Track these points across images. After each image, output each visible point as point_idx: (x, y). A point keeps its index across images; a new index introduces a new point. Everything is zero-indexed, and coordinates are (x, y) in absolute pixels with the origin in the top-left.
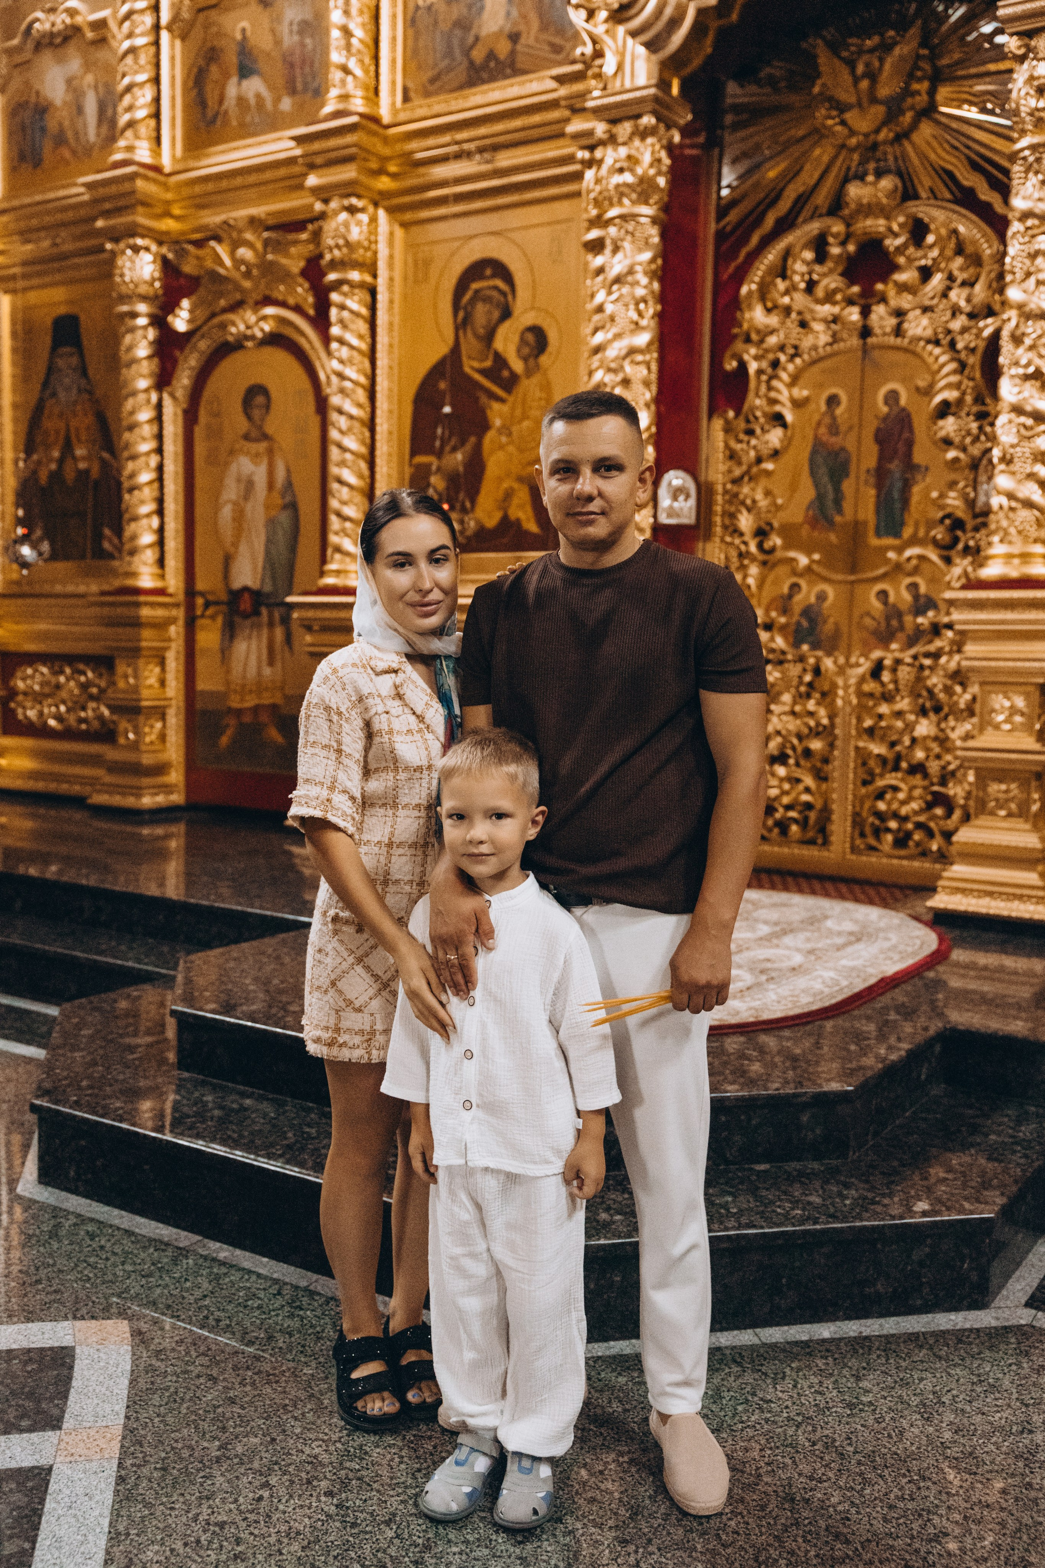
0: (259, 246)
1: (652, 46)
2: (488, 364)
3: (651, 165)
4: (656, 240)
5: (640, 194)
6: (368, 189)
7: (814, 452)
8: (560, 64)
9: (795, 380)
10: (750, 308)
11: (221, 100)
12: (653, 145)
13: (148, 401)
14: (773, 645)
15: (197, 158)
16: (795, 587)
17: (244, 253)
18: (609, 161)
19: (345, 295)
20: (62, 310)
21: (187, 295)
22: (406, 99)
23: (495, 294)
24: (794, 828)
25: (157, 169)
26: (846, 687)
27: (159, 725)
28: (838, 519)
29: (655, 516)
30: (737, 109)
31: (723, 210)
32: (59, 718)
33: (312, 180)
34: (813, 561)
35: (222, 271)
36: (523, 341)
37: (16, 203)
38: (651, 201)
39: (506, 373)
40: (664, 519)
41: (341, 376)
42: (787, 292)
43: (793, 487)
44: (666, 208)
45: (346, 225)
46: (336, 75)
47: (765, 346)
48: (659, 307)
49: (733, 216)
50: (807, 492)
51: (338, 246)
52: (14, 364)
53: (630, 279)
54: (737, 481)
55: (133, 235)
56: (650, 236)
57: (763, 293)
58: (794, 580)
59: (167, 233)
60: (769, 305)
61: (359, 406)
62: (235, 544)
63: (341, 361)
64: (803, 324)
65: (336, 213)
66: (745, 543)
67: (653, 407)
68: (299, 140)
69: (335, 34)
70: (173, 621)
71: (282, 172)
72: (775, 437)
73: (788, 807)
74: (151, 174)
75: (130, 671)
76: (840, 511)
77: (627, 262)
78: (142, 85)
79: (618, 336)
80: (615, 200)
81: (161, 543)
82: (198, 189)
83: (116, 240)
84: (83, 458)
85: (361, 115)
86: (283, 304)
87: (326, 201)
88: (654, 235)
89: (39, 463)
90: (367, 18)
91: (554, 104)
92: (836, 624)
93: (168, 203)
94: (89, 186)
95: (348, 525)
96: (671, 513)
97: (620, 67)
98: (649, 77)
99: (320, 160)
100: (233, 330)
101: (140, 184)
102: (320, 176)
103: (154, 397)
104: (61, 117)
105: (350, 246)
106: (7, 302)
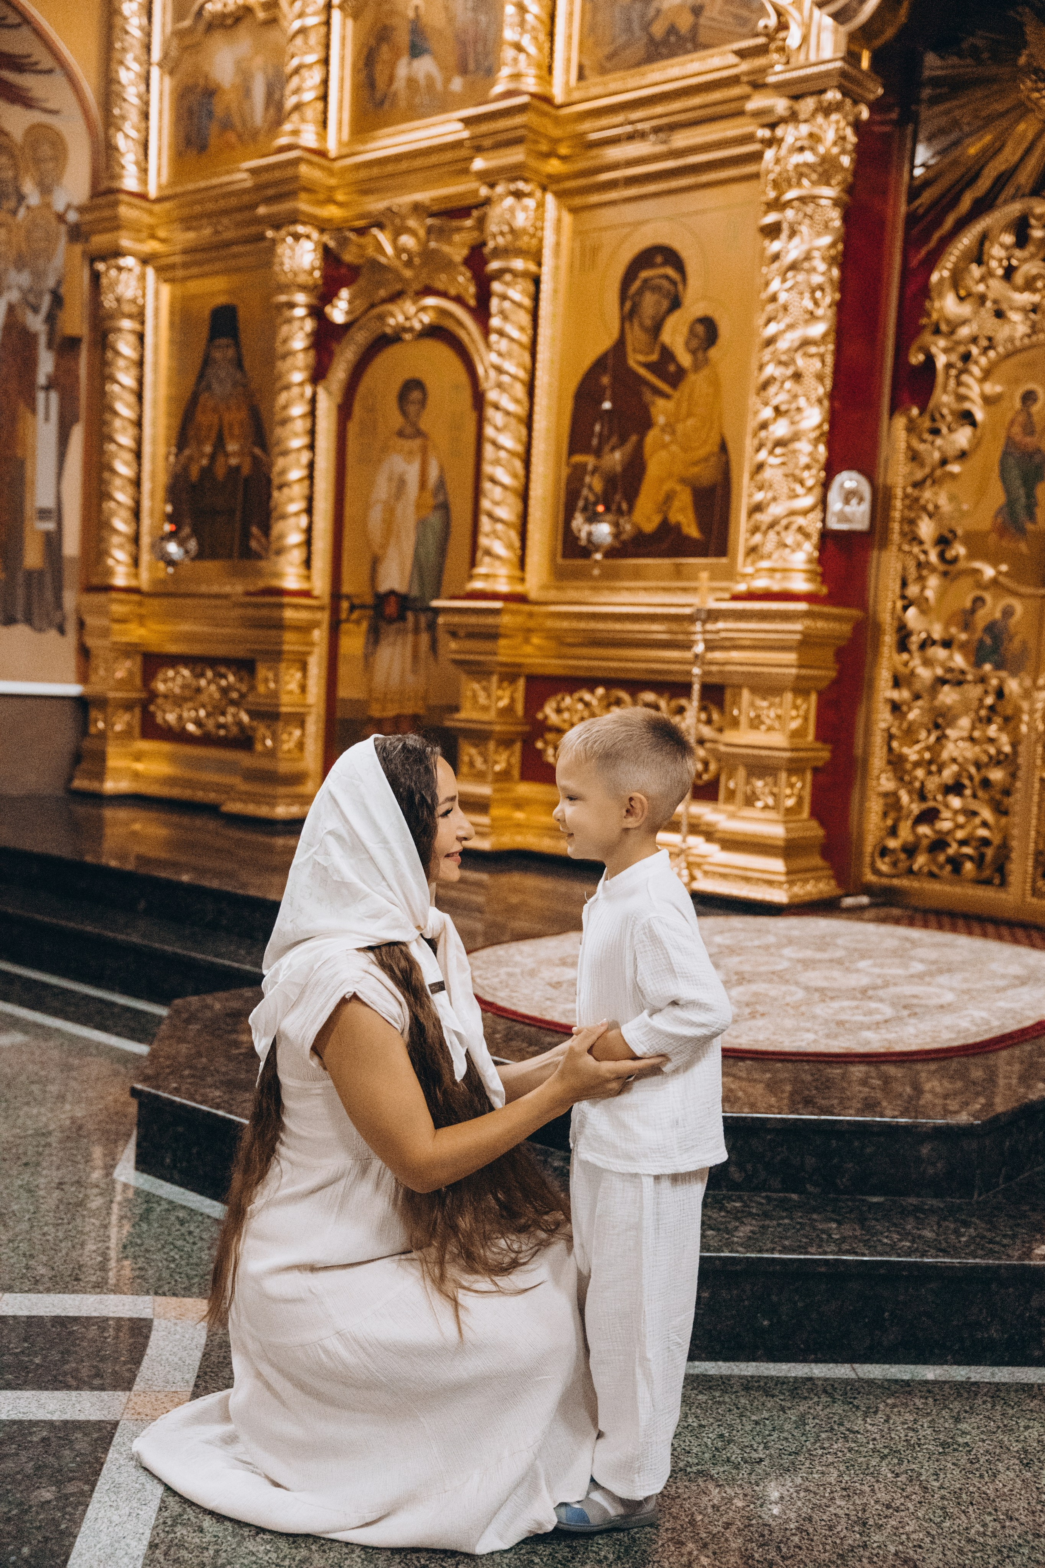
0: (422, 233)
1: (840, 17)
2: (654, 357)
3: (835, 144)
4: (837, 223)
5: (820, 175)
6: (536, 172)
7: (1005, 454)
8: (744, 37)
9: (987, 375)
10: (941, 295)
11: (391, 79)
12: (838, 122)
13: (302, 395)
14: (952, 665)
15: (364, 142)
16: (979, 601)
17: (407, 240)
18: (789, 140)
19: (507, 284)
20: (221, 300)
21: (346, 284)
22: (581, 76)
23: (665, 283)
24: (969, 866)
25: (322, 153)
26: (1032, 712)
27: (297, 733)
28: (1030, 526)
29: (824, 521)
30: (936, 82)
31: (915, 190)
32: (198, 723)
33: (479, 164)
34: (999, 573)
35: (383, 260)
37: (179, 189)
38: (833, 182)
39: (672, 368)
40: (834, 525)
41: (499, 370)
42: (983, 279)
43: (981, 492)
44: (850, 190)
45: (512, 210)
46: (509, 53)
47: (956, 337)
48: (837, 296)
49: (927, 197)
50: (997, 496)
51: (502, 233)
52: (171, 356)
53: (806, 265)
54: (918, 485)
55: (295, 222)
56: (832, 220)
57: (956, 280)
58: (979, 593)
59: (329, 220)
60: (963, 293)
61: (517, 401)
62: (384, 546)
63: (500, 354)
64: (999, 314)
65: (501, 198)
66: (925, 552)
67: (826, 403)
68: (467, 122)
69: (510, 10)
70: (315, 624)
71: (449, 156)
72: (962, 437)
73: (963, 843)
74: (316, 159)
75: (271, 675)
76: (1032, 516)
77: (805, 247)
78: (310, 66)
79: (791, 327)
80: (794, 181)
81: (308, 543)
82: (363, 174)
83: (277, 227)
84: (234, 454)
85: (533, 95)
86: (443, 294)
87: (492, 186)
88: (835, 218)
89: (190, 459)
91: (734, 80)
92: (1024, 643)
93: (331, 189)
94: (253, 171)
95: (499, 527)
96: (843, 517)
97: (805, 39)
98: (836, 49)
99: (487, 142)
100: (392, 321)
101: (303, 169)
102: (486, 159)
103: (308, 391)
104: (227, 101)
105: (514, 233)
106: (166, 291)
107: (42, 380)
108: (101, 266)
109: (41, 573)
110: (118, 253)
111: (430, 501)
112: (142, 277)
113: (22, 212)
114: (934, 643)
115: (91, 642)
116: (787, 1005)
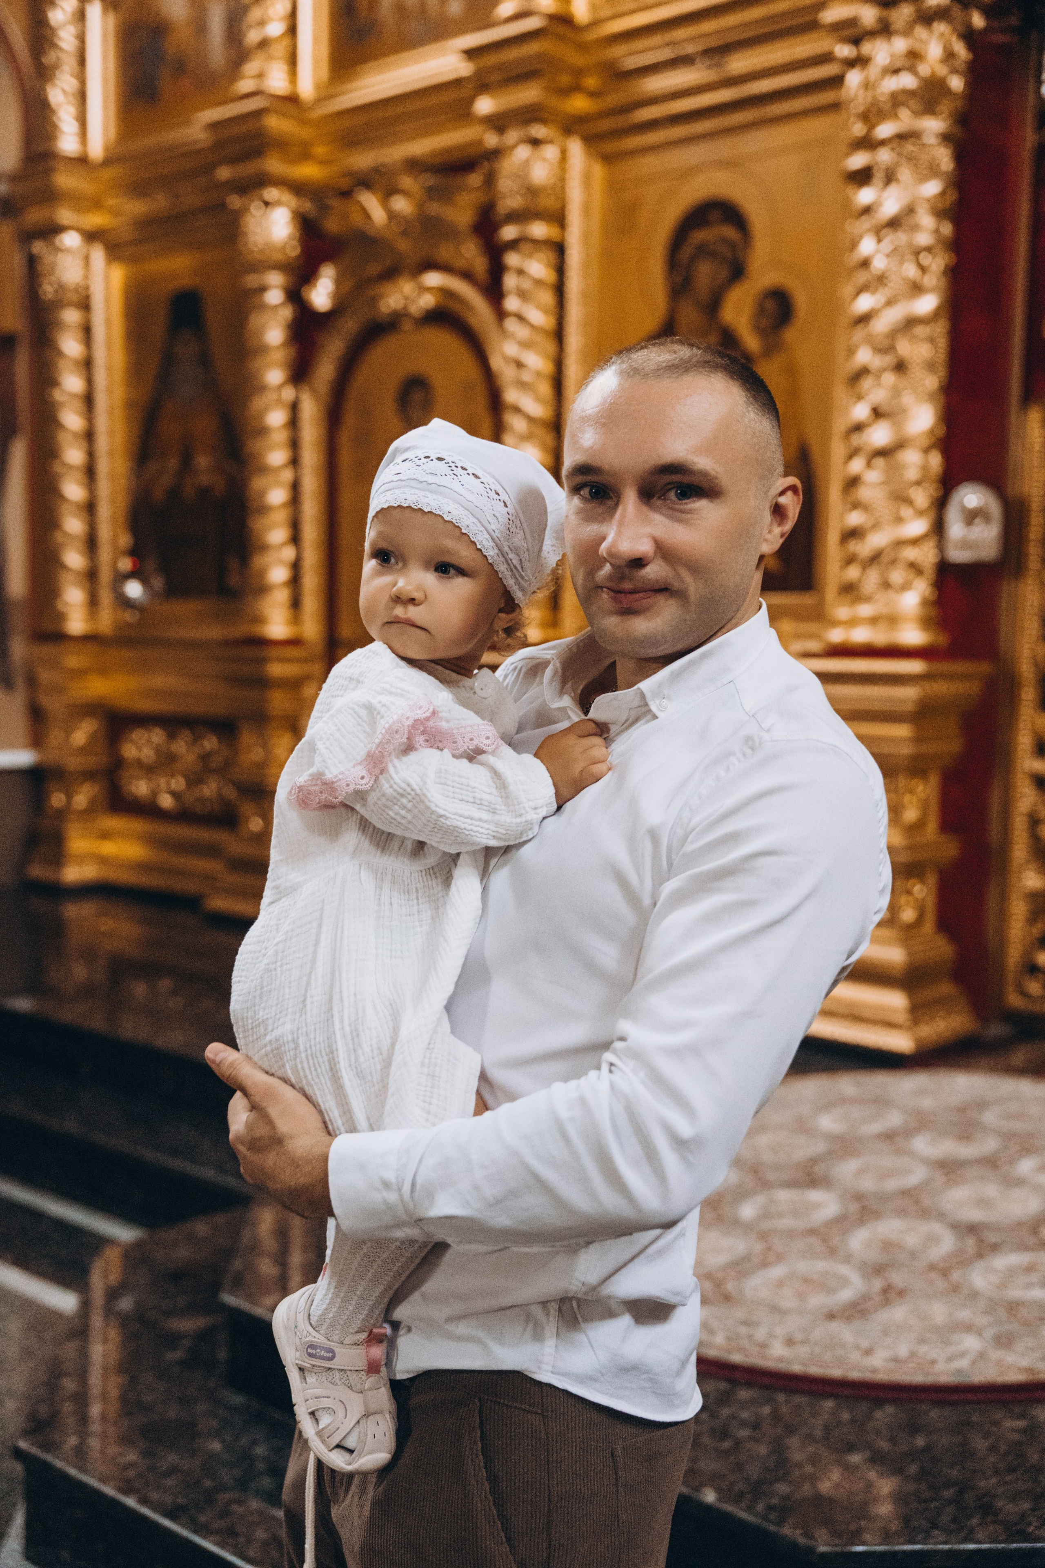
0: (419, 193)
3: (942, 62)
4: (947, 164)
5: (923, 103)
6: (557, 112)
12: (943, 34)
13: (281, 400)
15: (348, 80)
17: (401, 204)
18: (880, 59)
19: (526, 256)
21: (328, 260)
25: (292, 99)
31: (1043, 114)
32: (175, 794)
33: (485, 105)
35: (371, 229)
36: (760, 311)
37: (129, 148)
38: (941, 111)
41: (519, 365)
44: (961, 118)
45: (527, 162)
48: (950, 258)
51: (516, 192)
52: (127, 353)
53: (908, 222)
55: (263, 185)
56: (941, 160)
59: (306, 182)
61: (541, 402)
63: (519, 345)
65: (514, 147)
67: (941, 399)
68: (470, 53)
70: (309, 678)
71: (446, 97)
74: (285, 107)
75: (257, 742)
77: (905, 198)
79: (890, 302)
80: (889, 110)
81: (296, 581)
82: (345, 123)
83: (242, 192)
85: (550, 16)
86: (448, 269)
87: (501, 132)
88: (944, 158)
93: (308, 142)
94: (213, 126)
96: (965, 544)
99: (494, 77)
100: (385, 306)
101: (272, 121)
102: (490, 99)
103: (289, 393)
104: (181, 38)
105: (532, 191)
106: (118, 275)
108: (38, 247)
110: (56, 229)
112: (87, 259)
115: (46, 701)
116: (932, 1267)
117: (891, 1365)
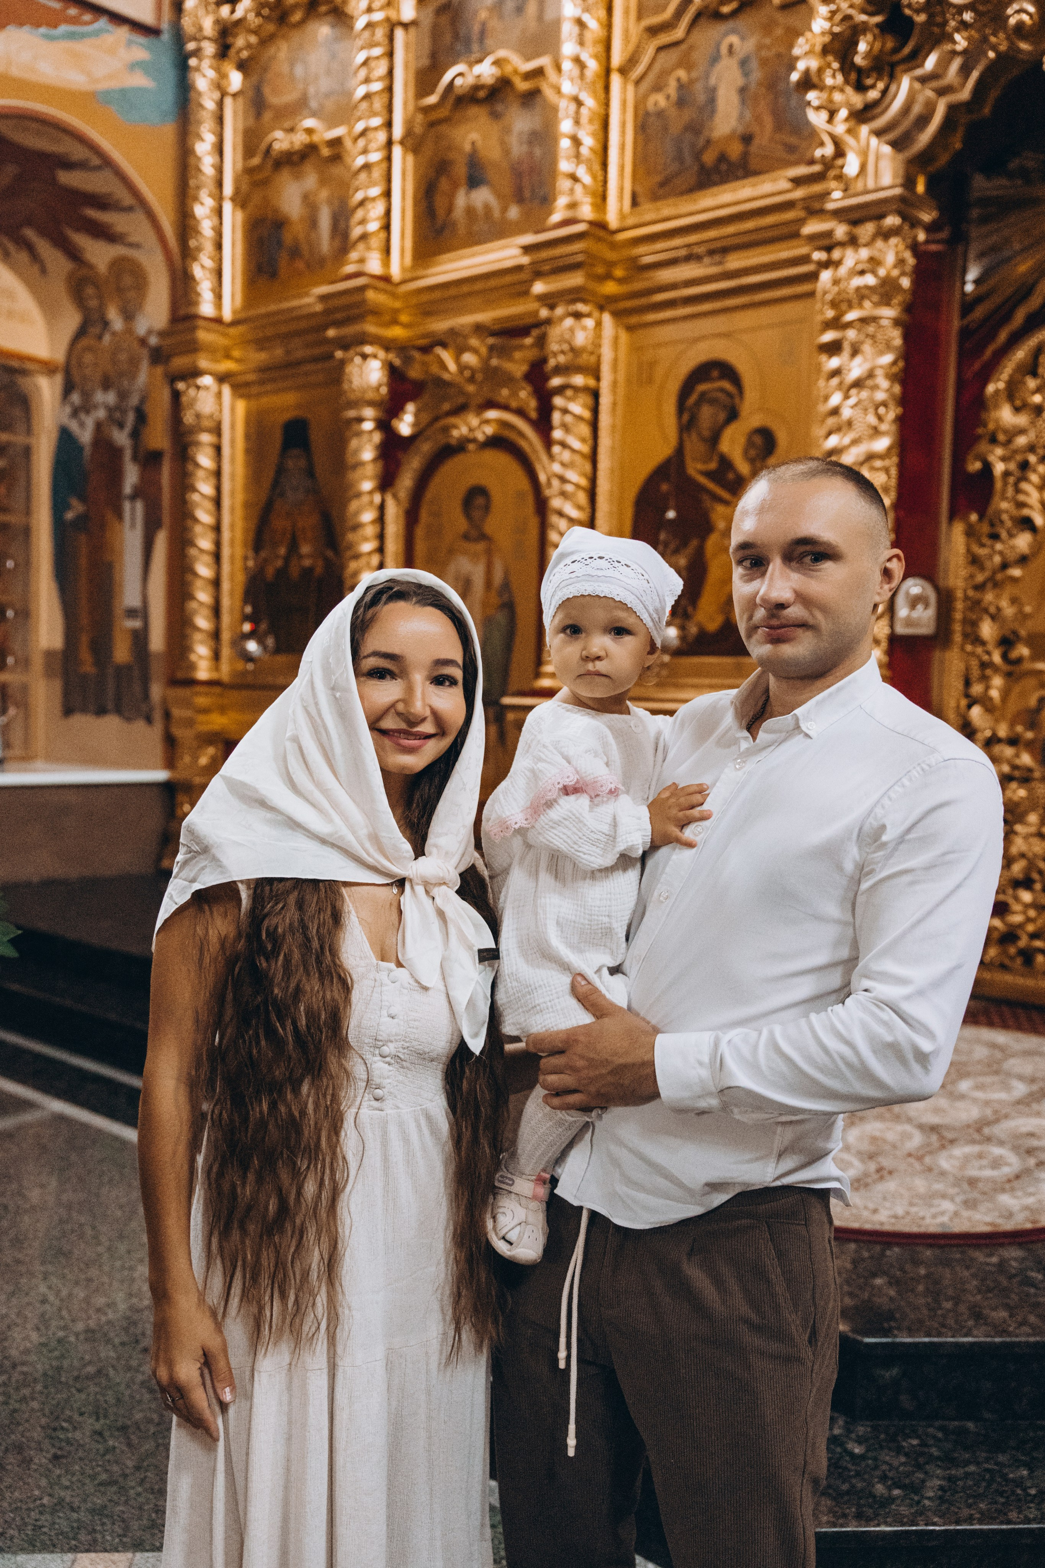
0: (484, 350)
1: (897, 145)
2: (713, 466)
3: (895, 266)
4: (898, 342)
5: (881, 297)
6: (594, 293)
8: (796, 163)
10: (997, 406)
11: (450, 209)
12: (896, 246)
13: (372, 503)
14: (1018, 762)
15: (427, 267)
17: (469, 358)
18: (848, 263)
19: (570, 399)
21: (412, 398)
22: (635, 203)
24: (1040, 959)
25: (386, 279)
30: (984, 202)
31: (969, 305)
33: (539, 288)
35: (446, 376)
36: (750, 444)
37: (252, 313)
38: (894, 303)
40: (900, 630)
41: (563, 480)
42: (1038, 390)
43: (1043, 595)
44: (908, 308)
45: (572, 330)
46: (564, 184)
47: (1013, 446)
48: (899, 410)
49: (979, 313)
51: (563, 352)
52: (247, 465)
53: (869, 383)
54: (980, 587)
55: (362, 343)
56: (893, 338)
57: (1012, 392)
59: (394, 340)
60: (1018, 404)
61: (580, 508)
63: (563, 464)
65: (561, 319)
66: (988, 653)
68: (527, 249)
69: (565, 144)
71: (508, 279)
72: (1023, 541)
73: (1034, 936)
74: (381, 285)
77: (867, 366)
78: (374, 199)
79: (855, 442)
80: (855, 301)
82: (425, 298)
83: (346, 347)
85: (591, 223)
86: (505, 408)
87: (552, 307)
88: (896, 337)
89: (266, 560)
90: (597, 126)
91: (788, 206)
93: (396, 311)
94: (323, 298)
96: (909, 622)
97: (863, 168)
98: (895, 176)
99: (547, 268)
100: (455, 433)
101: (371, 295)
102: (545, 283)
103: (377, 498)
104: (296, 231)
105: (575, 351)
106: (241, 406)
107: (128, 489)
108: (181, 386)
109: (129, 667)
110: (197, 373)
111: (495, 600)
112: (219, 395)
113: (107, 338)
114: (999, 741)
115: (178, 732)
116: (910, 1155)
117: (893, 1220)
